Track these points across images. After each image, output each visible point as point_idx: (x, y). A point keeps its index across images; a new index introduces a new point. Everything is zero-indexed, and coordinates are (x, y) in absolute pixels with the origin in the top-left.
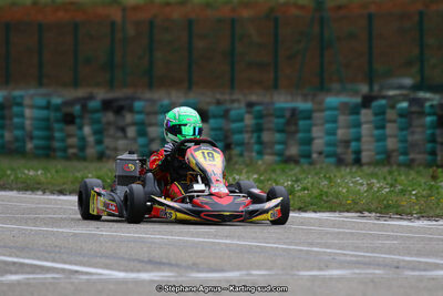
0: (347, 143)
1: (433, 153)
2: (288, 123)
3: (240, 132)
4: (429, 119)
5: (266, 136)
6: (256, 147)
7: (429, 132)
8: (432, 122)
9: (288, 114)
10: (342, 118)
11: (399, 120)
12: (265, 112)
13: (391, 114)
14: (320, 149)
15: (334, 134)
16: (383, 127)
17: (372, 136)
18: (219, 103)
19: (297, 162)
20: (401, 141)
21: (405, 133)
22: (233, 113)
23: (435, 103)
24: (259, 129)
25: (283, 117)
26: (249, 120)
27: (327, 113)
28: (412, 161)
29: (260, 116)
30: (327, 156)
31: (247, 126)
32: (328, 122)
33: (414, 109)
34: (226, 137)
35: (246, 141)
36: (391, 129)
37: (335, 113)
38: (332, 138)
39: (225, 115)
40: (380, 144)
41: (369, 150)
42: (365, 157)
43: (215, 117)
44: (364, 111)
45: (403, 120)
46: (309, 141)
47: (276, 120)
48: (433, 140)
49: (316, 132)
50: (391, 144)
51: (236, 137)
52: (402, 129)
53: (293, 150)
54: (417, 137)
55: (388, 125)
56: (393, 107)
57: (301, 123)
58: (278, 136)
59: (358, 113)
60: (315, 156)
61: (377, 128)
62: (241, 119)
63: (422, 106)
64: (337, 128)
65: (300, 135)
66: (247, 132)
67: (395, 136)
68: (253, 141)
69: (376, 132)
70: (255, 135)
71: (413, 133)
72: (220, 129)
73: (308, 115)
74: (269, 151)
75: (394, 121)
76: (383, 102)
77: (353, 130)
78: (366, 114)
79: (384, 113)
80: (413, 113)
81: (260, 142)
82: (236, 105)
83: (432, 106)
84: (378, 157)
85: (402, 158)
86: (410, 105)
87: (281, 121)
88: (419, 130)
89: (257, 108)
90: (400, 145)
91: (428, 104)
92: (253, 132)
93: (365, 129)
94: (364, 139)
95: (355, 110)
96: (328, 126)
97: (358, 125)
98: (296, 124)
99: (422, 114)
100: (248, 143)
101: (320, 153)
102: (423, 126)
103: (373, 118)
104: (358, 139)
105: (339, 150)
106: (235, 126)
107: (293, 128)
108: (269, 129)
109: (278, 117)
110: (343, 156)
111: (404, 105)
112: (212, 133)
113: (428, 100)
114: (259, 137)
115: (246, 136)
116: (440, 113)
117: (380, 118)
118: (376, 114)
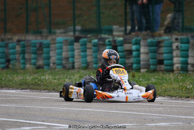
0: (67, 59)
2: (38, 49)
3: (14, 54)
4: (108, 47)
5: (27, 56)
6: (22, 61)
9: (38, 45)
10: (65, 47)
11: (93, 48)
12: (26, 45)
13: (89, 45)
14: (54, 62)
15: (61, 54)
16: (85, 51)
17: (80, 55)
18: (2, 40)
19: (43, 68)
20: (94, 58)
21: (96, 54)
22: (10, 45)
23: (111, 40)
24: (23, 52)
25: (35, 46)
26: (18, 48)
27: (58, 45)
29: (24, 46)
30: (58, 65)
31: (17, 51)
32: (58, 49)
33: (100, 43)
34: (7, 56)
35: (17, 58)
36: (89, 52)
37: (61, 44)
38: (60, 56)
39: (6, 46)
40: (84, 59)
41: (78, 62)
42: (76, 65)
43: (1, 47)
44: (75, 44)
45: (95, 48)
46: (49, 58)
47: (32, 48)
49: (52, 54)
50: (89, 59)
51: (12, 57)
52: (94, 52)
53: (41, 62)
55: (88, 50)
56: (90, 42)
57: (45, 50)
58: (33, 56)
59: (73, 45)
60: (51, 65)
61: (82, 52)
62: (14, 48)
63: (105, 41)
64: (62, 52)
65: (44, 55)
66: (17, 54)
67: (91, 55)
68: (21, 58)
69: (82, 54)
70: (22, 55)
72: (4, 52)
73: (48, 46)
74: (28, 63)
75: (91, 48)
76: (85, 39)
77: (70, 53)
78: (77, 45)
79: (86, 45)
81: (24, 58)
82: (10, 41)
83: (109, 41)
84: (83, 65)
85: (94, 65)
86: (99, 41)
87: (35, 48)
89: (22, 43)
90: (94, 59)
91: (107, 40)
92: (20, 54)
93: (76, 52)
94: (76, 57)
95: (71, 44)
96: (57, 51)
97: (73, 50)
98: (42, 50)
99: (105, 45)
100: (18, 59)
101: (54, 64)
103: (80, 47)
104: (73, 57)
105: (64, 62)
106: (11, 51)
107: (40, 52)
108: (29, 53)
109: (33, 47)
110: (65, 65)
111: (96, 41)
113: (107, 38)
114: (23, 56)
115: (17, 56)
116: (113, 44)
117: (84, 47)
118: (82, 45)
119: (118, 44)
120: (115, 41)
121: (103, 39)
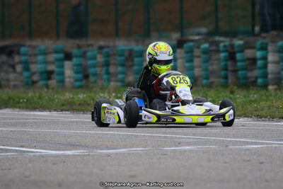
1: (226, 77)
2: (127, 60)
3: (94, 66)
4: (223, 55)
5: (112, 69)
6: (105, 76)
7: (223, 63)
8: (225, 57)
9: (127, 54)
11: (203, 56)
12: (111, 53)
13: (197, 52)
16: (191, 61)
17: (184, 67)
18: (79, 47)
20: (204, 70)
21: (206, 64)
22: (89, 54)
23: (227, 44)
24: (107, 64)
25: (123, 55)
26: (100, 59)
28: (212, 83)
29: (108, 55)
31: (99, 62)
33: (213, 48)
34: (85, 70)
35: (98, 72)
36: (197, 62)
39: (84, 55)
40: (190, 72)
43: (77, 57)
44: (178, 50)
45: (206, 56)
47: (119, 58)
48: (226, 69)
50: (197, 72)
51: (91, 70)
52: (204, 62)
53: (131, 78)
54: (215, 67)
55: (195, 59)
56: (198, 47)
57: (136, 60)
58: (120, 69)
61: (188, 61)
62: (95, 58)
63: (218, 46)
65: (135, 68)
66: (99, 66)
67: (200, 67)
68: (103, 72)
69: (187, 64)
70: (105, 68)
71: (212, 64)
72: (81, 65)
73: (141, 54)
74: (114, 79)
75: (199, 57)
76: (192, 44)
78: (180, 52)
79: (192, 51)
80: (211, 51)
81: (108, 73)
82: (90, 48)
83: (225, 46)
85: (205, 81)
86: (210, 46)
87: (122, 58)
88: (216, 62)
89: (105, 50)
90: (203, 73)
91: (222, 45)
92: (103, 66)
93: (179, 63)
94: (179, 69)
97: (175, 60)
98: (133, 60)
99: (218, 51)
100: (100, 74)
102: (219, 60)
103: (185, 55)
106: (90, 62)
107: (130, 63)
108: (114, 64)
109: (120, 56)
111: (206, 46)
112: (75, 68)
113: (221, 42)
114: (107, 70)
115: (98, 70)
116: (230, 50)
117: (190, 54)
118: (187, 52)
119: (236, 50)
120: (232, 46)
121: (217, 44)
